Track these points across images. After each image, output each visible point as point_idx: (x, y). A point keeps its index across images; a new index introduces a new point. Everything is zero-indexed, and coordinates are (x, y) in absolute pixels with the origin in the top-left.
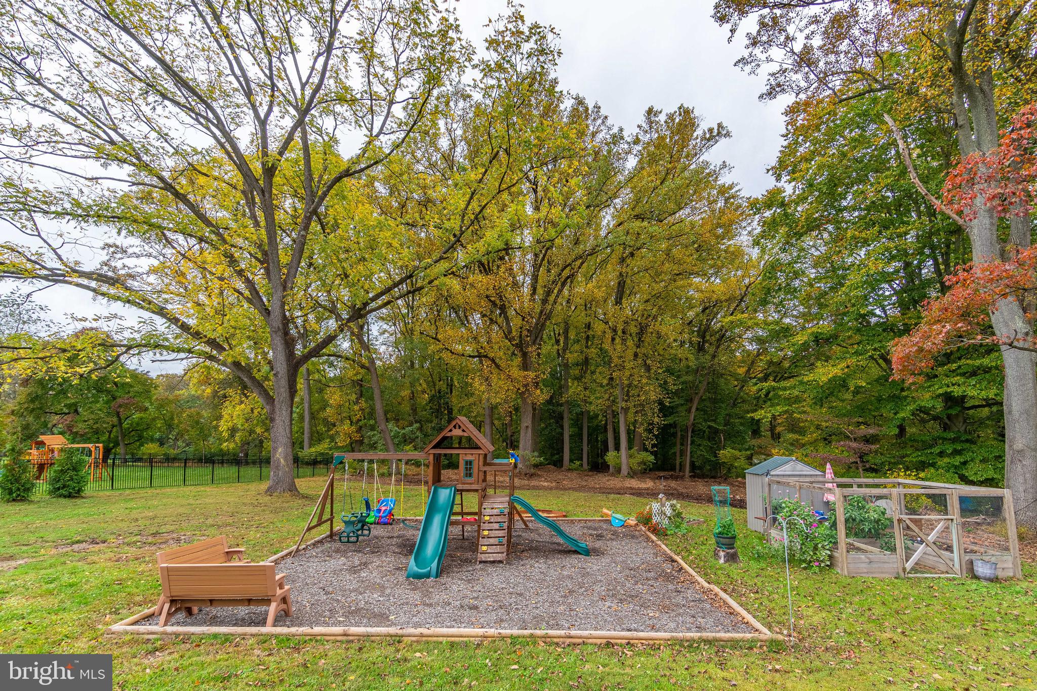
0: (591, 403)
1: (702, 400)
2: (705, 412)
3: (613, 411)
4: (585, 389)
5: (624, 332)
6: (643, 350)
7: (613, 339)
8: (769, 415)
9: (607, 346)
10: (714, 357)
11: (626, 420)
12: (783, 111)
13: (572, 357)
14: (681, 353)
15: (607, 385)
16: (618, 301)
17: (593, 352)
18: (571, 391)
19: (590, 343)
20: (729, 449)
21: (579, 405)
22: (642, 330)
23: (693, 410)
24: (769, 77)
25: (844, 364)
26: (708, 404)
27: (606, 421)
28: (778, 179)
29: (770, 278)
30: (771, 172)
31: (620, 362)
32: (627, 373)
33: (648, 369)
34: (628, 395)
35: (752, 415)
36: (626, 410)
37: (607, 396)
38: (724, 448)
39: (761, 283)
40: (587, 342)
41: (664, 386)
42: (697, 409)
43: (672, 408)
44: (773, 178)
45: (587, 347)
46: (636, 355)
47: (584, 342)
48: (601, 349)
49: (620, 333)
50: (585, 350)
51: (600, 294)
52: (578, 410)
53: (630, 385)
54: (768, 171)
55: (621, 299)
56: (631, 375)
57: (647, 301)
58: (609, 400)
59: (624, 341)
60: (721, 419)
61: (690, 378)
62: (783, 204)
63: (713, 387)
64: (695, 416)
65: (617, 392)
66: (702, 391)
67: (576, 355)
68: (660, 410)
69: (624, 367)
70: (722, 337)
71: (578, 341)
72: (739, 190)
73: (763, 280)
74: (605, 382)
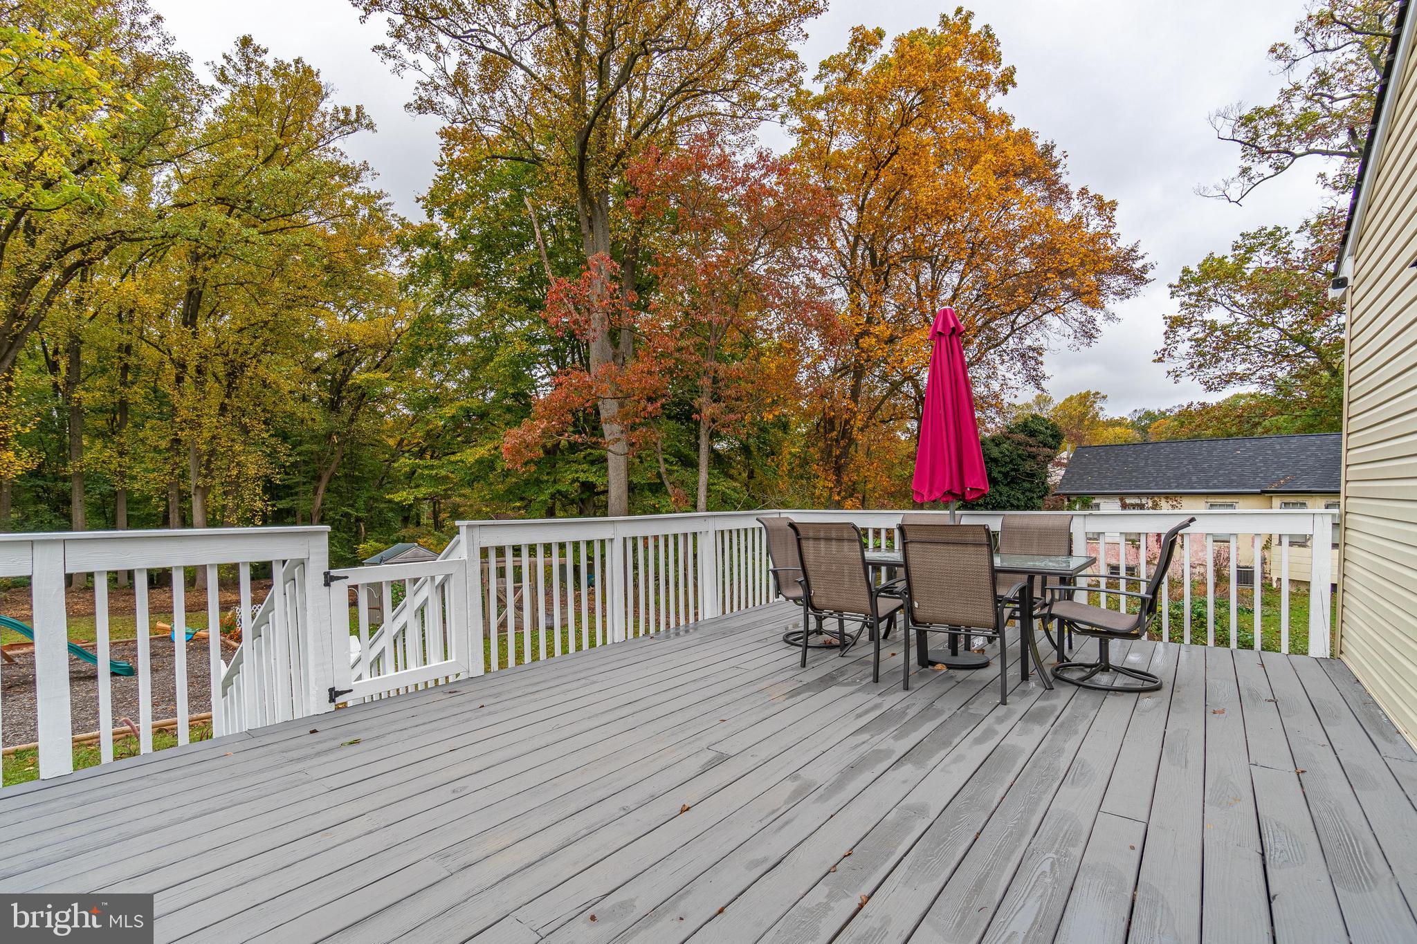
0: (134, 478)
1: (333, 478)
2: (340, 494)
3: (180, 492)
4: (121, 454)
5: (199, 371)
6: (236, 402)
7: (179, 379)
8: (412, 497)
9: (166, 387)
10: (352, 420)
11: (205, 506)
12: (438, 131)
13: (89, 396)
14: (301, 410)
15: (168, 450)
16: (189, 319)
17: (137, 394)
18: (88, 457)
19: (129, 377)
20: (372, 542)
21: (106, 481)
22: (234, 373)
23: (321, 491)
24: (418, 85)
25: (490, 446)
26: (343, 483)
27: (167, 506)
28: (430, 215)
29: (419, 334)
30: (421, 203)
31: (192, 415)
32: (207, 435)
33: (245, 430)
34: (207, 468)
35: (392, 496)
36: (205, 491)
37: (168, 467)
38: (365, 541)
39: (408, 339)
40: (124, 375)
41: (273, 455)
42: (328, 490)
43: (285, 486)
44: (424, 212)
45: (124, 384)
46: (223, 408)
47: (115, 373)
48: (155, 390)
49: (191, 370)
50: (121, 389)
51: (152, 303)
52: (106, 488)
53: (212, 453)
54: (418, 200)
55: (194, 317)
56: (214, 437)
57: (241, 330)
58: (172, 473)
59: (200, 384)
60: (360, 504)
61: (315, 448)
62: (436, 246)
63: (352, 461)
64: (323, 500)
65: (189, 462)
66: (334, 465)
67: (98, 394)
68: (265, 490)
69: (200, 425)
70: (363, 396)
71: (104, 371)
72: (390, 204)
73: (411, 335)
74: (164, 444)
